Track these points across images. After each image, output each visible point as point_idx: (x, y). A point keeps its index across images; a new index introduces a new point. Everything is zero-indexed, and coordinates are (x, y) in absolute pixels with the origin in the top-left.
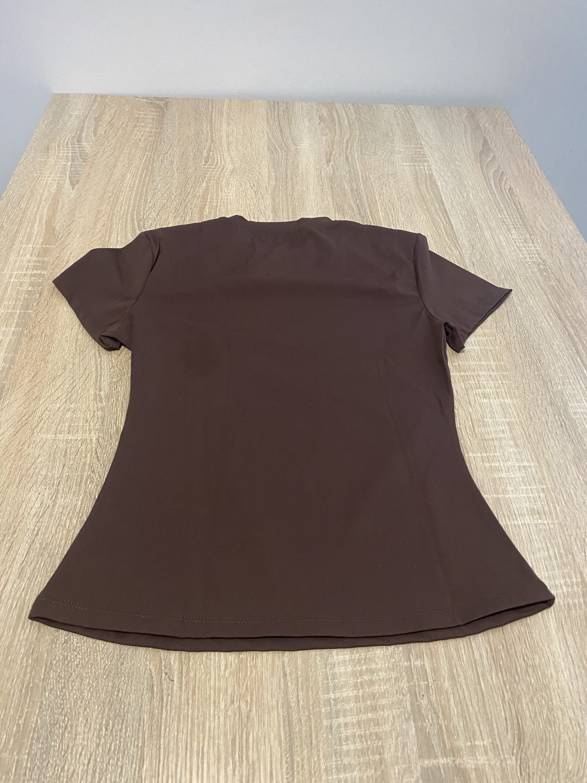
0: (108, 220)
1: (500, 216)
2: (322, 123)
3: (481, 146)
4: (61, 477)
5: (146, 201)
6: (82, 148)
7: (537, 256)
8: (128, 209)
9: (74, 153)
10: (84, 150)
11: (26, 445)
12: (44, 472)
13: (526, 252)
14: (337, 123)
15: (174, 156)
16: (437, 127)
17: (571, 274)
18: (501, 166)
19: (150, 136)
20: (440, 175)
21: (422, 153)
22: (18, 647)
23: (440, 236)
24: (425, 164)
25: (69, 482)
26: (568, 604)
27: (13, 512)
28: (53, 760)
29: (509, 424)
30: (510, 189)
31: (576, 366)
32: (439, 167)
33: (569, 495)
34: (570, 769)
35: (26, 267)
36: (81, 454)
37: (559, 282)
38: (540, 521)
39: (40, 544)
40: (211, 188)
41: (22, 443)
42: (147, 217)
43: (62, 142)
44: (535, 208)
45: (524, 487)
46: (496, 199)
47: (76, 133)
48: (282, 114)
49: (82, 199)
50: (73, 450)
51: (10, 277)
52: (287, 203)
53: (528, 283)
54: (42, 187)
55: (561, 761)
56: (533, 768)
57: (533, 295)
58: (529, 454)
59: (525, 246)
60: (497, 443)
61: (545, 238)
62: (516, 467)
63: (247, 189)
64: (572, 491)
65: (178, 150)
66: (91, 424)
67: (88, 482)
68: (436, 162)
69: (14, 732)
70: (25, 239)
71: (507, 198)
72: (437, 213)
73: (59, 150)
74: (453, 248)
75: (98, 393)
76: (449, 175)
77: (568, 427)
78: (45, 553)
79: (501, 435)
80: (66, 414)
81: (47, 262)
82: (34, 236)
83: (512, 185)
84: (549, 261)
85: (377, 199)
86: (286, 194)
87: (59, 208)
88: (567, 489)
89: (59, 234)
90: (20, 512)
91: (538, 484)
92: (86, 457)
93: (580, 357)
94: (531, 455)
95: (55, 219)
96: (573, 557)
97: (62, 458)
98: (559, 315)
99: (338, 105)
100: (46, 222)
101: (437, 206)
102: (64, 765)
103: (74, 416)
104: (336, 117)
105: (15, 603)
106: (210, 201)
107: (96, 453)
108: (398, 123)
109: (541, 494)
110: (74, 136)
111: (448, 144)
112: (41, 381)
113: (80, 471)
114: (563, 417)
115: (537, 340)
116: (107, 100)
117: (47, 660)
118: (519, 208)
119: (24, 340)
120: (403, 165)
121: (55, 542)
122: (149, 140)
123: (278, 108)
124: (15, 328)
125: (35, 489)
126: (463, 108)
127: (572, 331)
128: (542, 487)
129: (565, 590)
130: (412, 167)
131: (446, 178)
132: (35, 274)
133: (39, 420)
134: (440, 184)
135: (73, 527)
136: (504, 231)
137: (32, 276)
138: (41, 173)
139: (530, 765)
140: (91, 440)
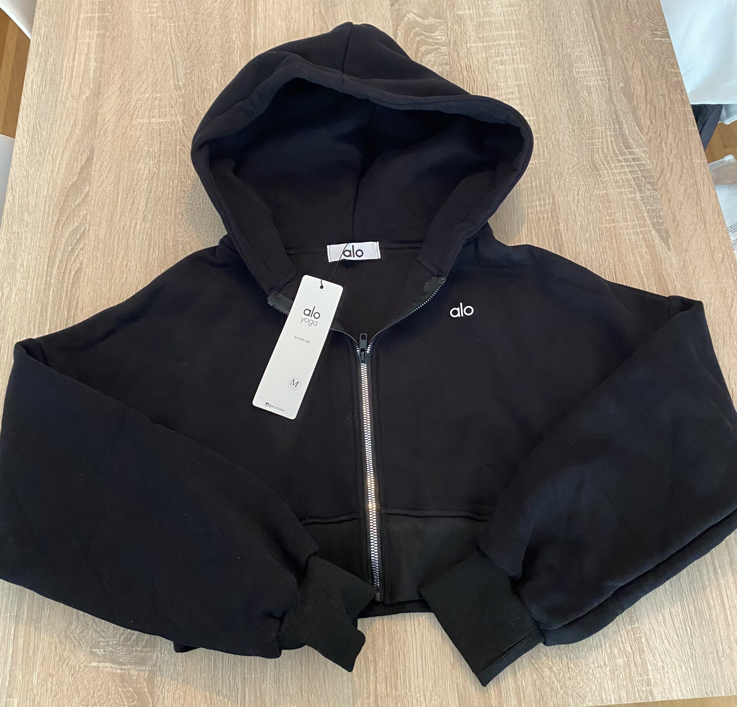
12: (146, 148)
97: (158, 137)
140: (178, 121)
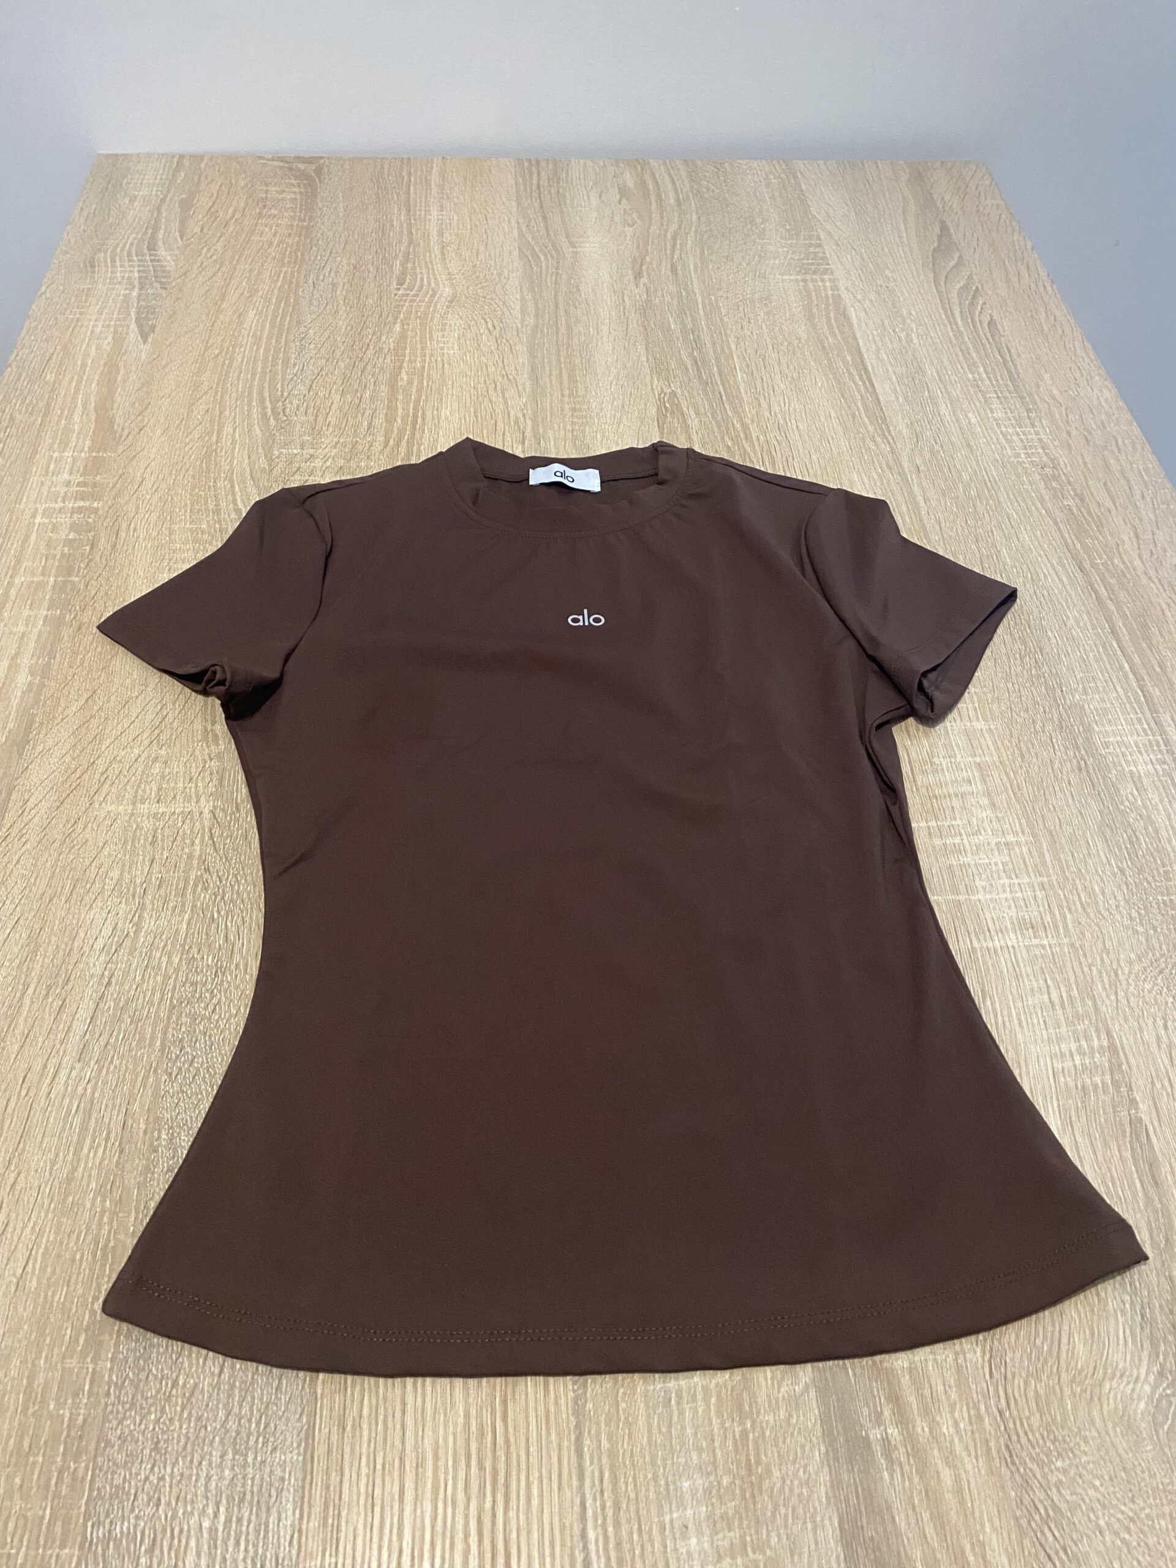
0: (215, 401)
1: (970, 376)
2: (624, 200)
3: (935, 239)
4: (147, 880)
5: (286, 362)
6: (158, 261)
7: (1040, 450)
8: (253, 379)
9: (144, 271)
10: (162, 266)
11: (80, 825)
13: (1019, 444)
14: (653, 199)
15: (337, 272)
16: (849, 202)
17: (1105, 484)
18: (975, 277)
19: (290, 234)
20: (855, 297)
21: (821, 255)
22: (85, 1178)
23: (854, 416)
24: (826, 277)
25: (162, 891)
26: (1083, 1087)
27: (63, 946)
28: (157, 1369)
29: (979, 766)
30: (991, 323)
31: (1108, 655)
32: (853, 284)
33: (1091, 894)
34: (1079, 1366)
35: (62, 494)
36: (183, 839)
37: (1082, 500)
38: (1035, 941)
39: (115, 1000)
40: (410, 334)
41: (73, 822)
42: (289, 394)
43: (119, 249)
44: (1038, 357)
45: (1007, 881)
46: (964, 342)
47: (145, 233)
48: (546, 183)
49: (163, 363)
50: (167, 831)
51: (34, 516)
52: (559, 360)
53: (1023, 504)
54: (84, 340)
55: (1064, 1355)
56: (1014, 1366)
57: (1031, 526)
58: (1016, 821)
59: (1018, 435)
60: (956, 802)
61: (1057, 416)
62: (993, 845)
63: (481, 334)
64: (1096, 887)
65: (345, 261)
66: (200, 784)
67: (199, 889)
68: (848, 272)
69: (85, 1323)
70: (58, 441)
71: (985, 341)
72: (850, 373)
73: (114, 266)
74: (879, 440)
75: (209, 728)
76: (873, 296)
77: (1091, 771)
78: (126, 1016)
79: (965, 788)
80: (151, 768)
81: (103, 484)
82: (75, 435)
83: (995, 314)
84: (1063, 460)
85: (733, 347)
86: (557, 342)
87: (119, 378)
88: (1087, 884)
89: (123, 429)
90: (76, 944)
91: (1032, 875)
92: (193, 844)
93: (1118, 641)
94: (1020, 823)
95: (113, 402)
96: (1095, 1004)
98: (1081, 562)
99: (654, 163)
100: (96, 410)
101: (849, 358)
102: (177, 1377)
103: (167, 770)
104: (651, 187)
105: (75, 1105)
106: (410, 361)
107: (211, 837)
108: (773, 197)
109: (1038, 893)
110: (142, 240)
111: (871, 237)
112: (101, 708)
113: (182, 869)
114: (1083, 752)
115: (1036, 613)
116: (203, 166)
117: (138, 1201)
118: (1008, 358)
119: (66, 632)
120: (783, 280)
121: (141, 996)
122: (287, 244)
123: (539, 174)
124: (48, 610)
125: (100, 904)
126: (902, 162)
127: (1102, 591)
128: (1040, 879)
129: (1078, 1062)
130: (802, 284)
131: (867, 304)
132: (79, 508)
133: (102, 779)
134: (854, 316)
135: (175, 970)
136: (978, 404)
137: (73, 511)
138: (81, 313)
139: (1008, 1360)
